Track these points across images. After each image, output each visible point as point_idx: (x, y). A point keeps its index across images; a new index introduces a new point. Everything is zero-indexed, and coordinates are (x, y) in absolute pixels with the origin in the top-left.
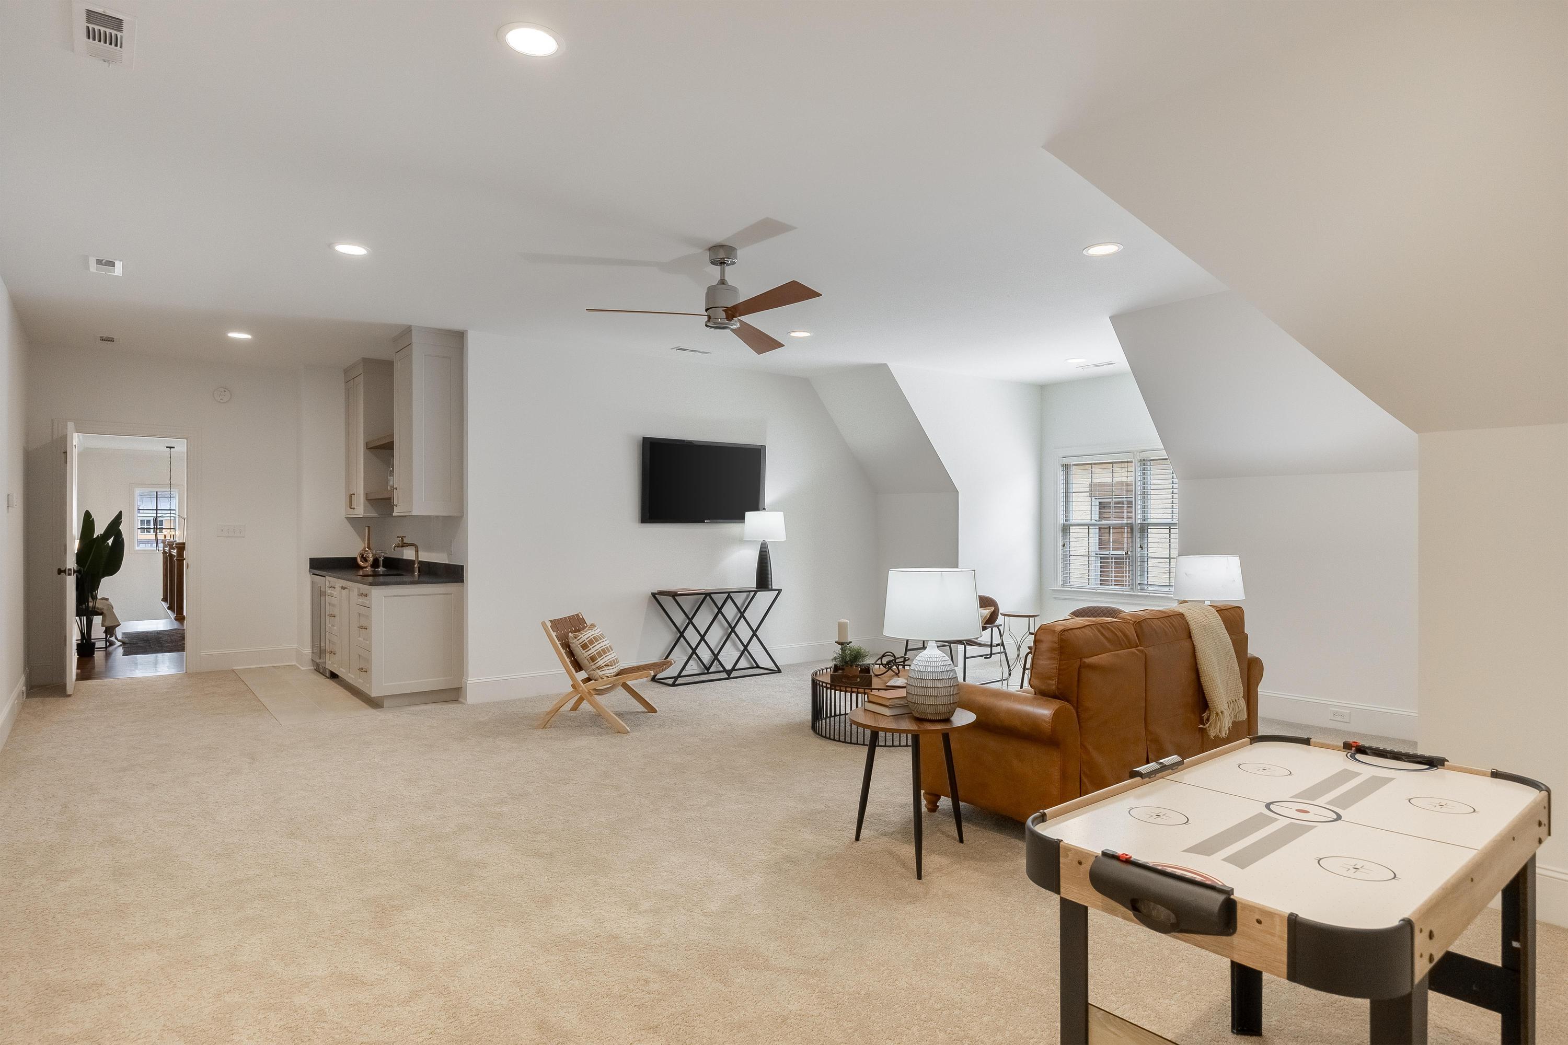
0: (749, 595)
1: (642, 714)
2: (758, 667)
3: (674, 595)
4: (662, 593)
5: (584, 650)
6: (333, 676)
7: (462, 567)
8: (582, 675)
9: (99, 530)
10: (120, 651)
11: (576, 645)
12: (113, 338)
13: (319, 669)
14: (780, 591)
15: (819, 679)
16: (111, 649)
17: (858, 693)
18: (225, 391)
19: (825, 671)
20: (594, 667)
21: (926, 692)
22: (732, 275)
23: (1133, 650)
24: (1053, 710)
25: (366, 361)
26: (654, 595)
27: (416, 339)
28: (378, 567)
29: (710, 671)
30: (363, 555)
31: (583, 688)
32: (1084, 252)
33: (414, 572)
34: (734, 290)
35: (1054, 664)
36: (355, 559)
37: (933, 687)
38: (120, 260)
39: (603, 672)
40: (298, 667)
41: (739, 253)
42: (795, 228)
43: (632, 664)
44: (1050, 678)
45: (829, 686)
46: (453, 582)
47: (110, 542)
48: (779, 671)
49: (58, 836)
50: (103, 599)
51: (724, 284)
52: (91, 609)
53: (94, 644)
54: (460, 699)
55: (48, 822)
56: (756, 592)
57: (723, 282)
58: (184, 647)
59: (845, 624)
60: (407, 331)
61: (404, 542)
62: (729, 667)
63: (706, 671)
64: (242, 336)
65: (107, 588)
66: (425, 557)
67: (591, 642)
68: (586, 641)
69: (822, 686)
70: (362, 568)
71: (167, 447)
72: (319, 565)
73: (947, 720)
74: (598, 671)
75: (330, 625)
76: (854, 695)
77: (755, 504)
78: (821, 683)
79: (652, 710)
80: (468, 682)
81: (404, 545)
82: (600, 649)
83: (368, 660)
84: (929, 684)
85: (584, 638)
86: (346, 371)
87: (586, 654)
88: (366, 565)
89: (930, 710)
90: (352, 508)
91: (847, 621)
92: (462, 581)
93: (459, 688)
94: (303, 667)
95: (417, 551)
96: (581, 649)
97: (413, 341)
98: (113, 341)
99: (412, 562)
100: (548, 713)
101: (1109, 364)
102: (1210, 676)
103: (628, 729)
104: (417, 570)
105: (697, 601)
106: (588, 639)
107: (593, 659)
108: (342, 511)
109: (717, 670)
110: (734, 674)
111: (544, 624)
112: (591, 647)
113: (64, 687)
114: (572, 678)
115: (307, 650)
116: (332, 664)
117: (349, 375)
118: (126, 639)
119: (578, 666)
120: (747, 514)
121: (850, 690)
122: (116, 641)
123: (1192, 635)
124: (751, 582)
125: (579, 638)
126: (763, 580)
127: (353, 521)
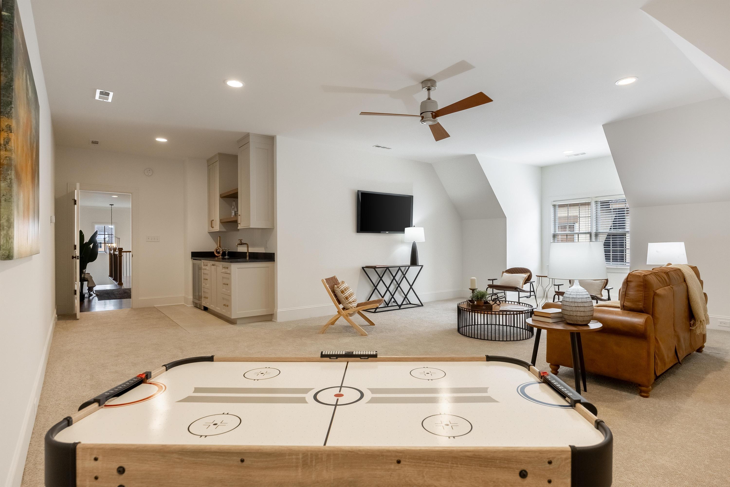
0: (405, 269)
1: (368, 326)
2: (410, 304)
3: (374, 268)
4: (367, 267)
5: (342, 294)
6: (206, 309)
7: (274, 253)
8: (341, 306)
9: (86, 240)
10: (96, 298)
11: (338, 291)
12: (98, 142)
13: (197, 306)
14: (422, 266)
15: (461, 306)
16: (91, 298)
17: (484, 314)
18: (150, 170)
19: (464, 303)
20: (347, 302)
21: (578, 309)
22: (434, 95)
23: (669, 287)
24: (645, 319)
25: (220, 154)
26: (363, 268)
27: (251, 139)
28: (225, 256)
29: (389, 306)
30: (217, 250)
31: (343, 313)
32: (616, 84)
33: (246, 257)
34: (435, 102)
35: (641, 293)
36: (213, 252)
37: (582, 306)
38: (112, 92)
39: (352, 305)
40: (185, 305)
41: (438, 84)
42: (474, 67)
43: (360, 301)
44: (639, 301)
45: (470, 310)
46: (270, 261)
47: (91, 246)
48: (422, 305)
49: (93, 392)
50: (87, 273)
51: (430, 99)
52: (83, 279)
53: (84, 295)
54: (273, 320)
55: (85, 384)
56: (409, 267)
57: (429, 99)
58: (131, 296)
59: (474, 280)
60: (247, 136)
61: (242, 242)
62: (400, 303)
63: (387, 306)
64: (161, 140)
65: (91, 268)
66: (251, 250)
67: (345, 290)
68: (343, 289)
69: (464, 310)
70: (217, 257)
71: (110, 205)
72: (196, 255)
73: (587, 325)
74: (350, 304)
75: (204, 284)
76: (482, 315)
77: (409, 224)
78: (463, 309)
79: (372, 324)
80: (278, 311)
81: (241, 244)
82: (350, 293)
83: (229, 300)
84: (580, 305)
85: (342, 288)
86: (208, 161)
87: (343, 296)
88: (219, 255)
89: (580, 319)
90: (212, 227)
91: (475, 278)
92: (274, 261)
93: (272, 314)
94: (188, 305)
95: (248, 247)
96: (341, 293)
97: (250, 141)
98: (98, 144)
99: (246, 253)
100: (325, 326)
101: (583, 154)
102: (697, 301)
103: (367, 334)
104: (248, 256)
105: (382, 271)
106: (344, 288)
107: (347, 298)
108: (206, 228)
109: (392, 305)
110: (402, 307)
111: (322, 280)
112: (345, 292)
113: (75, 315)
114: (338, 308)
115: (191, 297)
116: (204, 303)
117: (210, 162)
118: (98, 293)
119: (340, 302)
120: (406, 229)
121: (484, 312)
122: (93, 294)
123: (686, 280)
124: (408, 262)
125: (340, 288)
126: (414, 261)
127: (211, 233)
